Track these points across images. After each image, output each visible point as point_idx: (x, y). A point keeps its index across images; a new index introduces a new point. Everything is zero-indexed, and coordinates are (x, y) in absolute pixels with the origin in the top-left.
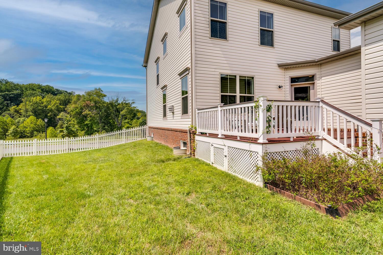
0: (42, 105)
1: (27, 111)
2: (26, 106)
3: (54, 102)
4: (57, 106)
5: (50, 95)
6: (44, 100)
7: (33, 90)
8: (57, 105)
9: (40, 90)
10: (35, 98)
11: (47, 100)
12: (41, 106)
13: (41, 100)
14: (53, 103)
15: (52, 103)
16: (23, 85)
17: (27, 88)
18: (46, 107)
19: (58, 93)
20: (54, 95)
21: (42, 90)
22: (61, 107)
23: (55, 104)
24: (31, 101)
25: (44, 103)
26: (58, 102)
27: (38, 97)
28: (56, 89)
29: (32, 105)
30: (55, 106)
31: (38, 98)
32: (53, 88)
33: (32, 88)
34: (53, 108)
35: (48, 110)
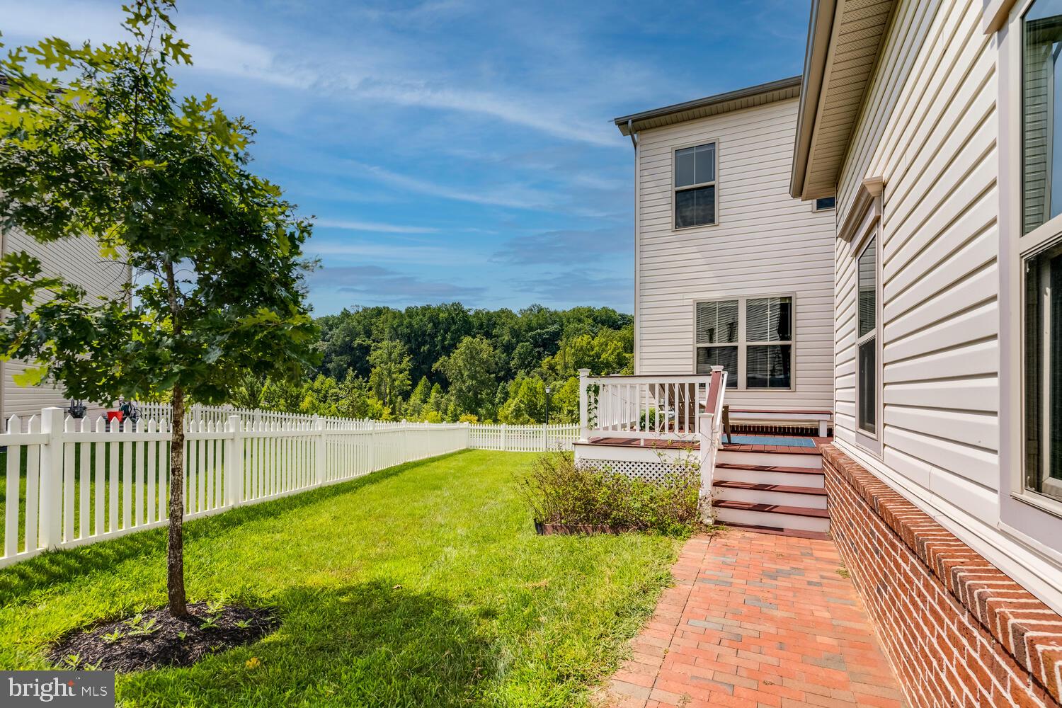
0: (592, 353)
1: (566, 367)
2: (565, 357)
3: (613, 346)
4: (619, 354)
5: (607, 331)
6: (595, 342)
7: (580, 321)
8: (618, 351)
9: (590, 321)
10: (579, 340)
11: (601, 341)
12: (589, 356)
13: (590, 342)
14: (611, 346)
15: (609, 347)
16: (564, 312)
17: (569, 319)
18: (598, 356)
19: (623, 324)
20: (615, 329)
21: (594, 320)
22: (625, 357)
23: (615, 349)
24: (573, 345)
25: (595, 349)
26: (619, 344)
27: (586, 337)
28: (620, 315)
29: (573, 354)
30: (615, 353)
31: (584, 339)
32: (614, 312)
33: (577, 316)
34: (610, 360)
35: (602, 363)
